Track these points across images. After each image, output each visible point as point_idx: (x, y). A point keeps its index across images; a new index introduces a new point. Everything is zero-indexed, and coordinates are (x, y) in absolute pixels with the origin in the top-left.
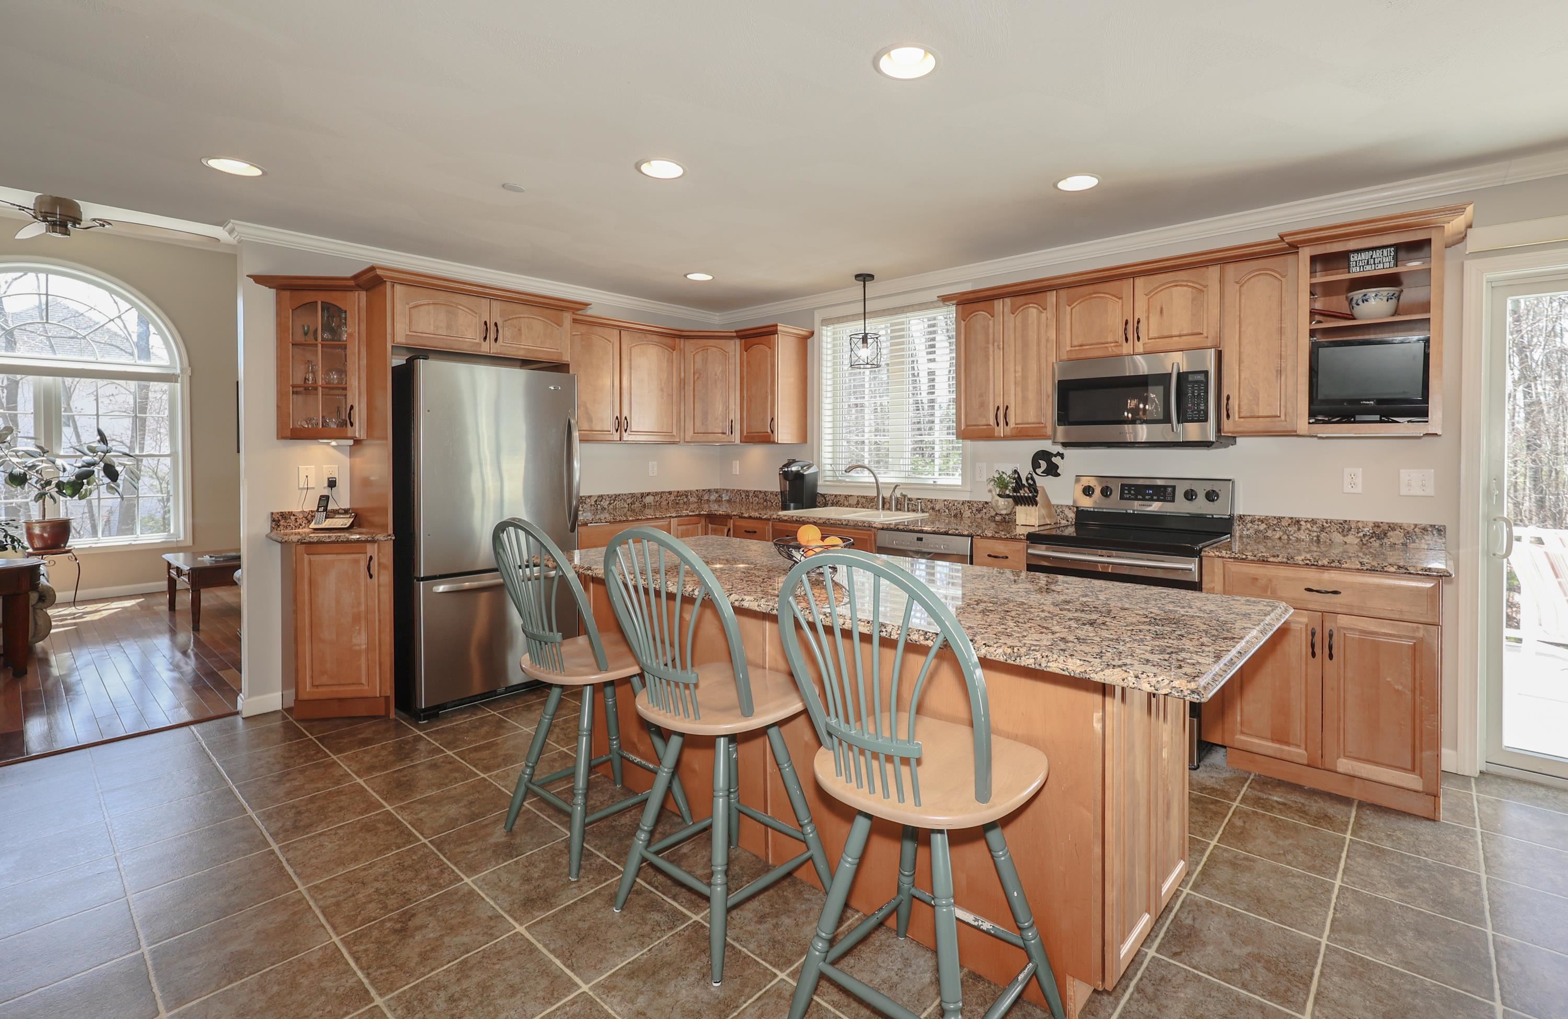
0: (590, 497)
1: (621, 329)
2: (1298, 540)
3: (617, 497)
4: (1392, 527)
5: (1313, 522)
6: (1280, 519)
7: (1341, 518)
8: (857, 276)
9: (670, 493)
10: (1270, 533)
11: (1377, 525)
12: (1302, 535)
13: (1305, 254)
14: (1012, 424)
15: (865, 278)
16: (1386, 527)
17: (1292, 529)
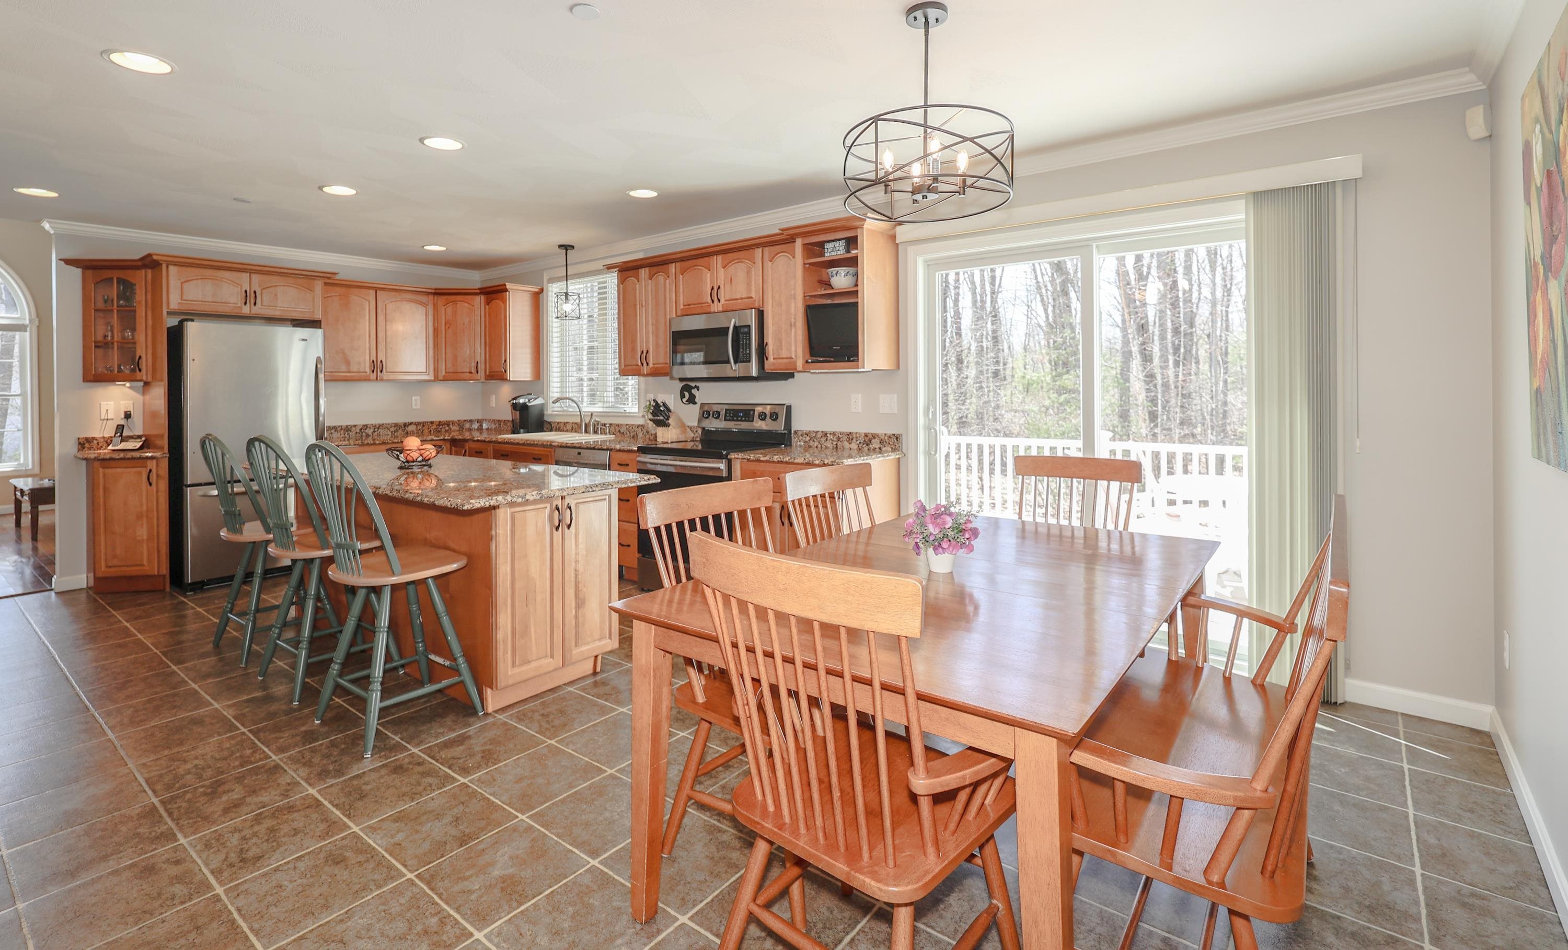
0: (355, 426)
1: (376, 290)
2: (826, 447)
3: (380, 426)
4: (874, 436)
5: (834, 434)
6: (817, 432)
7: (848, 430)
8: (560, 246)
9: (432, 423)
10: (811, 443)
11: (866, 435)
12: (829, 444)
13: (799, 242)
14: (651, 365)
15: (567, 248)
16: (870, 436)
17: (823, 439)
